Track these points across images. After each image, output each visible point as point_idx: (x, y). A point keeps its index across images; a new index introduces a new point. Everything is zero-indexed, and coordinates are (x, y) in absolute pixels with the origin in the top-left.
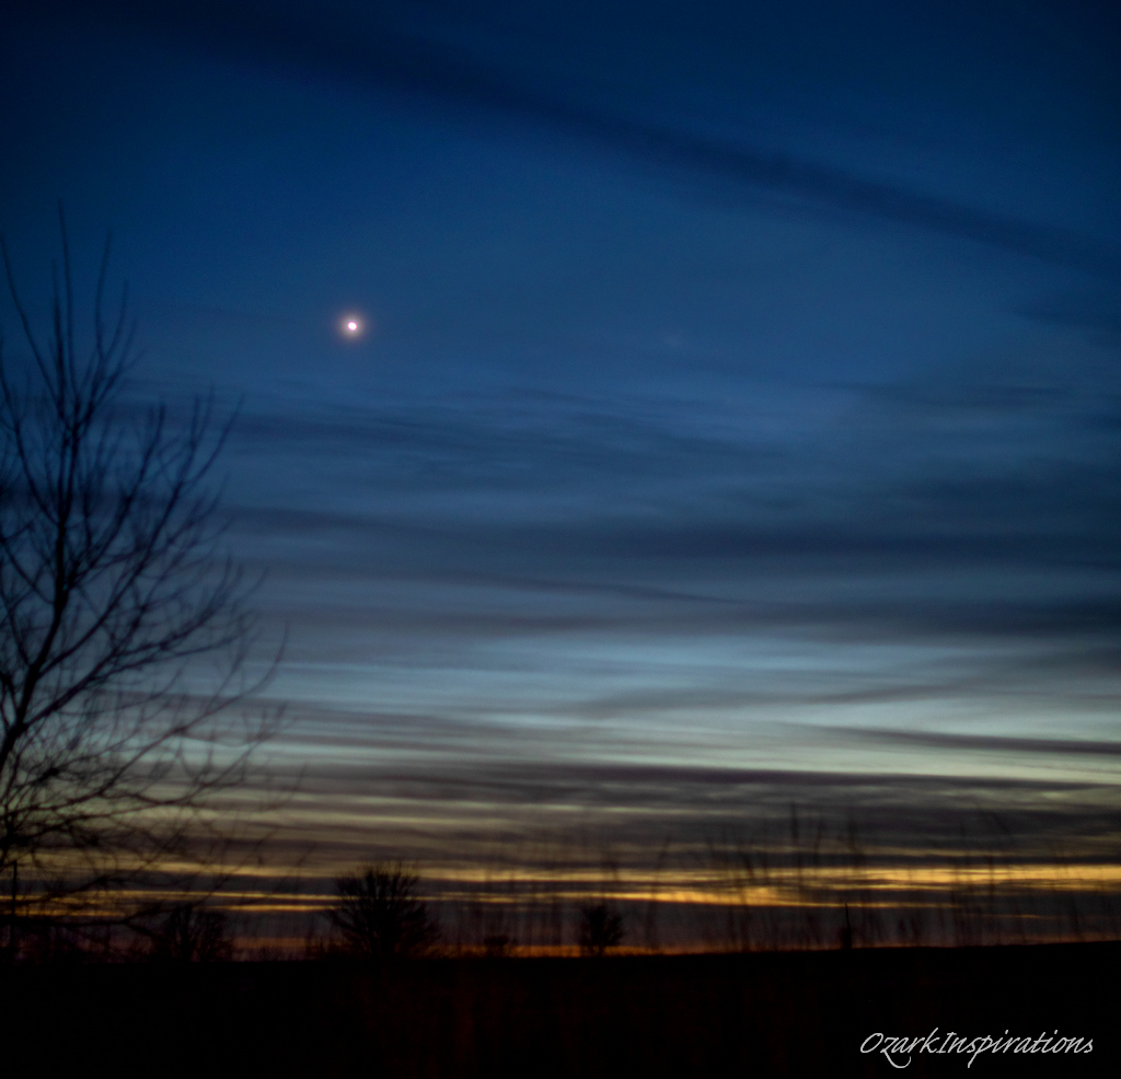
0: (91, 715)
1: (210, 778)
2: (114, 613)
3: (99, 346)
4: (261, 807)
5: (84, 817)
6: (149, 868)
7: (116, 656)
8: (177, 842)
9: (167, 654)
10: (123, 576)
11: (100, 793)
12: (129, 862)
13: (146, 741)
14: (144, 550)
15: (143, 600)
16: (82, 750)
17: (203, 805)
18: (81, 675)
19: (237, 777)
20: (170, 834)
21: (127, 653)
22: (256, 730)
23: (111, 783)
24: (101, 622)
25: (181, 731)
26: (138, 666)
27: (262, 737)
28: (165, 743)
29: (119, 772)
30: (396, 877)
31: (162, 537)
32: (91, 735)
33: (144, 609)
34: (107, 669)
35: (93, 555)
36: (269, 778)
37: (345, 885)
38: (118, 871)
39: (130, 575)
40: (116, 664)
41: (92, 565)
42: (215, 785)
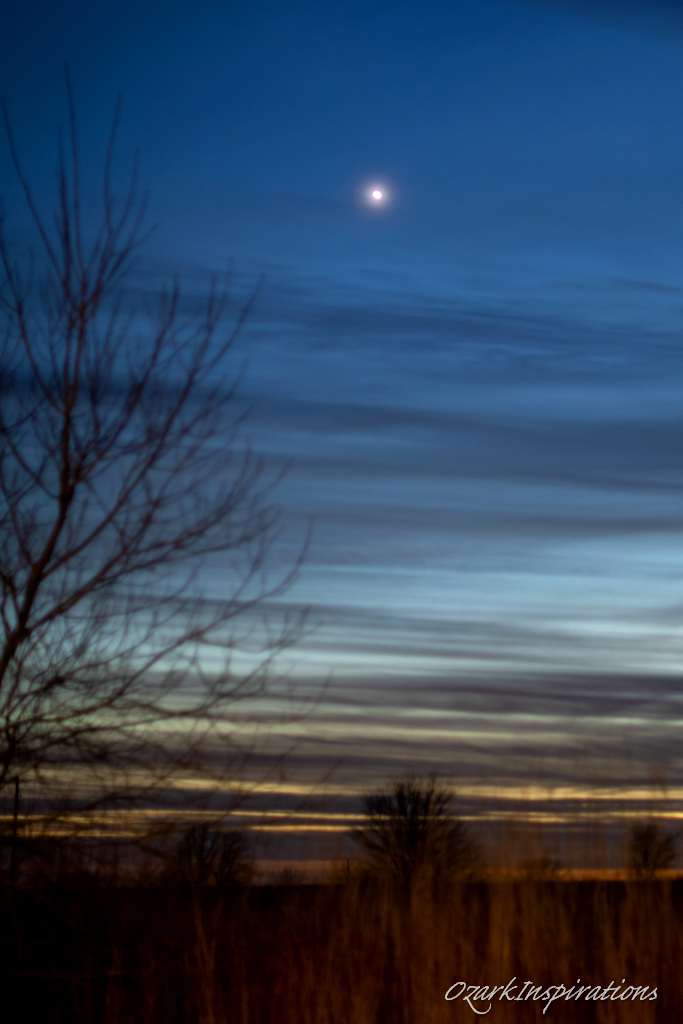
0: (98, 620)
1: (228, 687)
2: (123, 509)
3: (108, 220)
4: (283, 719)
5: (92, 729)
6: (161, 784)
7: (127, 557)
8: (193, 756)
9: (181, 553)
10: (134, 468)
11: (108, 703)
12: (140, 779)
13: (159, 649)
14: (157, 439)
15: (155, 495)
16: (89, 656)
17: (221, 717)
18: (88, 576)
19: (256, 687)
20: (184, 748)
21: (137, 552)
22: (278, 636)
23: (120, 693)
24: (110, 518)
25: (196, 636)
26: (149, 566)
27: (283, 644)
28: (179, 650)
29: (129, 681)
30: (430, 794)
31: (177, 425)
32: (98, 641)
33: (157, 504)
34: (116, 569)
35: (102, 445)
36: (293, 689)
37: (373, 804)
38: (129, 788)
39: (142, 467)
40: (126, 562)
41: (100, 457)
42: (232, 696)
